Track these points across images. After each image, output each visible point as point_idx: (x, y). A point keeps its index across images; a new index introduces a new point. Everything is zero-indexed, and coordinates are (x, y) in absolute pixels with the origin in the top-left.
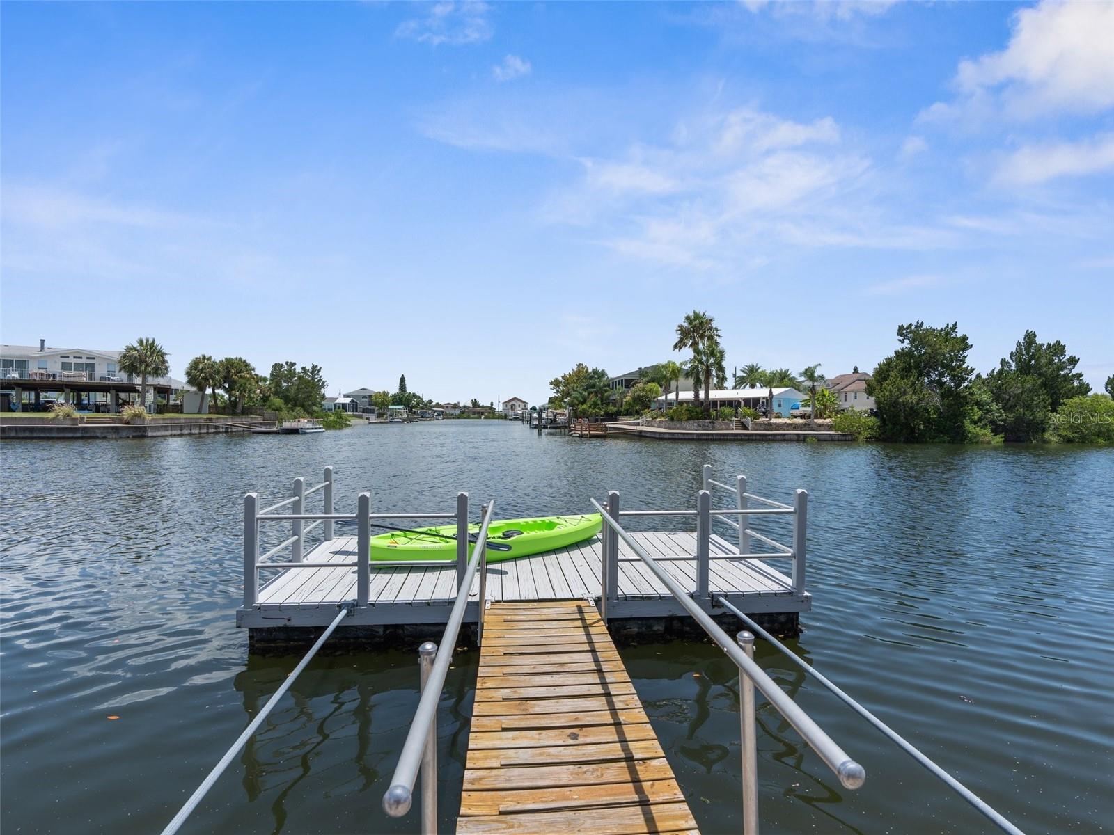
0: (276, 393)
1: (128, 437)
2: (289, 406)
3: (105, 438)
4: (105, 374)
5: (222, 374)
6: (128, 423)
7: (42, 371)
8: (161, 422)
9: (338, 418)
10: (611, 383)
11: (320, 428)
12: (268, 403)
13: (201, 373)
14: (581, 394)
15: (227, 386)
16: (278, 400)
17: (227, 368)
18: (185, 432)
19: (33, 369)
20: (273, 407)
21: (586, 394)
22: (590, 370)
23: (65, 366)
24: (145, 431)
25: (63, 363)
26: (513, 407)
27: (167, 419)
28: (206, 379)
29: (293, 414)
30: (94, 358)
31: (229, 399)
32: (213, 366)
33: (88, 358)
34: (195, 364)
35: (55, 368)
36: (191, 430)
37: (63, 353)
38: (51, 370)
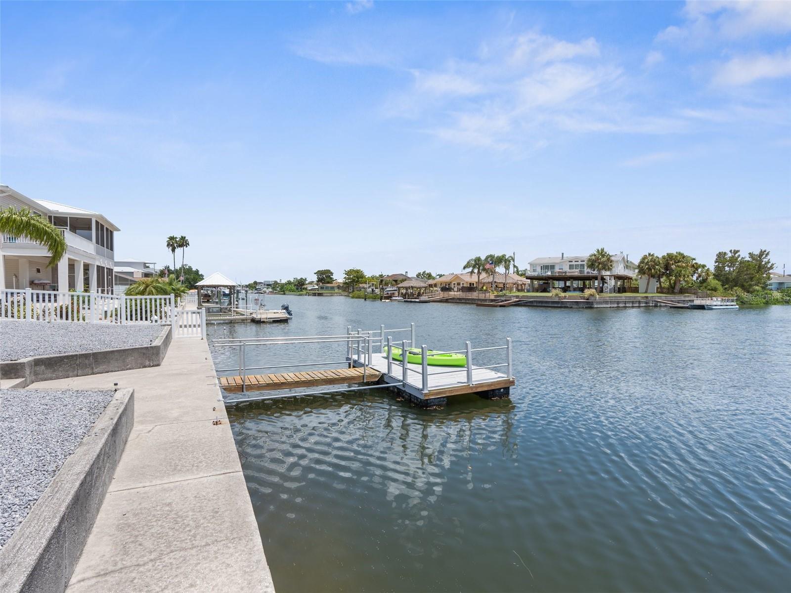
1: (583, 308)
3: (571, 307)
5: (663, 265)
6: (588, 299)
7: (560, 270)
8: (608, 299)
11: (732, 305)
12: (705, 284)
13: (649, 267)
16: (716, 282)
17: (667, 260)
18: (621, 305)
19: (557, 269)
23: (571, 267)
24: (592, 305)
25: (570, 265)
27: (612, 297)
30: (584, 261)
31: (670, 282)
33: (581, 261)
35: (566, 268)
36: (625, 304)
37: (569, 259)
38: (564, 270)
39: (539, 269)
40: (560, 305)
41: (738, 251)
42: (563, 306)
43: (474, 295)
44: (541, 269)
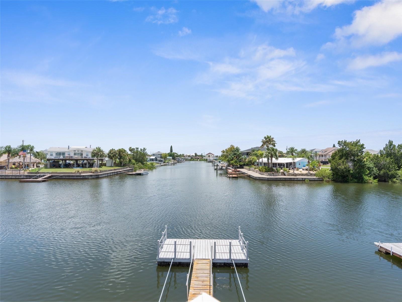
0: (133, 158)
2: (137, 162)
4: (85, 156)
5: (118, 154)
7: (69, 156)
9: (152, 165)
10: (242, 153)
12: (131, 162)
13: (112, 155)
14: (232, 156)
15: (119, 157)
16: (134, 160)
17: (119, 152)
19: (66, 155)
20: (132, 163)
21: (233, 157)
22: (235, 147)
23: (75, 154)
25: (74, 153)
26: (209, 156)
28: (113, 156)
29: (138, 165)
30: (83, 151)
31: (119, 161)
32: (115, 152)
33: (81, 151)
34: (111, 151)
35: (72, 154)
37: (74, 150)
38: (71, 156)
39: (54, 155)
40: (82, 178)
41: (138, 148)
42: (84, 178)
43: (8, 172)
44: (56, 155)
